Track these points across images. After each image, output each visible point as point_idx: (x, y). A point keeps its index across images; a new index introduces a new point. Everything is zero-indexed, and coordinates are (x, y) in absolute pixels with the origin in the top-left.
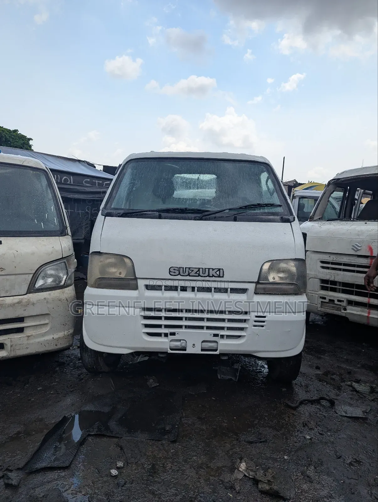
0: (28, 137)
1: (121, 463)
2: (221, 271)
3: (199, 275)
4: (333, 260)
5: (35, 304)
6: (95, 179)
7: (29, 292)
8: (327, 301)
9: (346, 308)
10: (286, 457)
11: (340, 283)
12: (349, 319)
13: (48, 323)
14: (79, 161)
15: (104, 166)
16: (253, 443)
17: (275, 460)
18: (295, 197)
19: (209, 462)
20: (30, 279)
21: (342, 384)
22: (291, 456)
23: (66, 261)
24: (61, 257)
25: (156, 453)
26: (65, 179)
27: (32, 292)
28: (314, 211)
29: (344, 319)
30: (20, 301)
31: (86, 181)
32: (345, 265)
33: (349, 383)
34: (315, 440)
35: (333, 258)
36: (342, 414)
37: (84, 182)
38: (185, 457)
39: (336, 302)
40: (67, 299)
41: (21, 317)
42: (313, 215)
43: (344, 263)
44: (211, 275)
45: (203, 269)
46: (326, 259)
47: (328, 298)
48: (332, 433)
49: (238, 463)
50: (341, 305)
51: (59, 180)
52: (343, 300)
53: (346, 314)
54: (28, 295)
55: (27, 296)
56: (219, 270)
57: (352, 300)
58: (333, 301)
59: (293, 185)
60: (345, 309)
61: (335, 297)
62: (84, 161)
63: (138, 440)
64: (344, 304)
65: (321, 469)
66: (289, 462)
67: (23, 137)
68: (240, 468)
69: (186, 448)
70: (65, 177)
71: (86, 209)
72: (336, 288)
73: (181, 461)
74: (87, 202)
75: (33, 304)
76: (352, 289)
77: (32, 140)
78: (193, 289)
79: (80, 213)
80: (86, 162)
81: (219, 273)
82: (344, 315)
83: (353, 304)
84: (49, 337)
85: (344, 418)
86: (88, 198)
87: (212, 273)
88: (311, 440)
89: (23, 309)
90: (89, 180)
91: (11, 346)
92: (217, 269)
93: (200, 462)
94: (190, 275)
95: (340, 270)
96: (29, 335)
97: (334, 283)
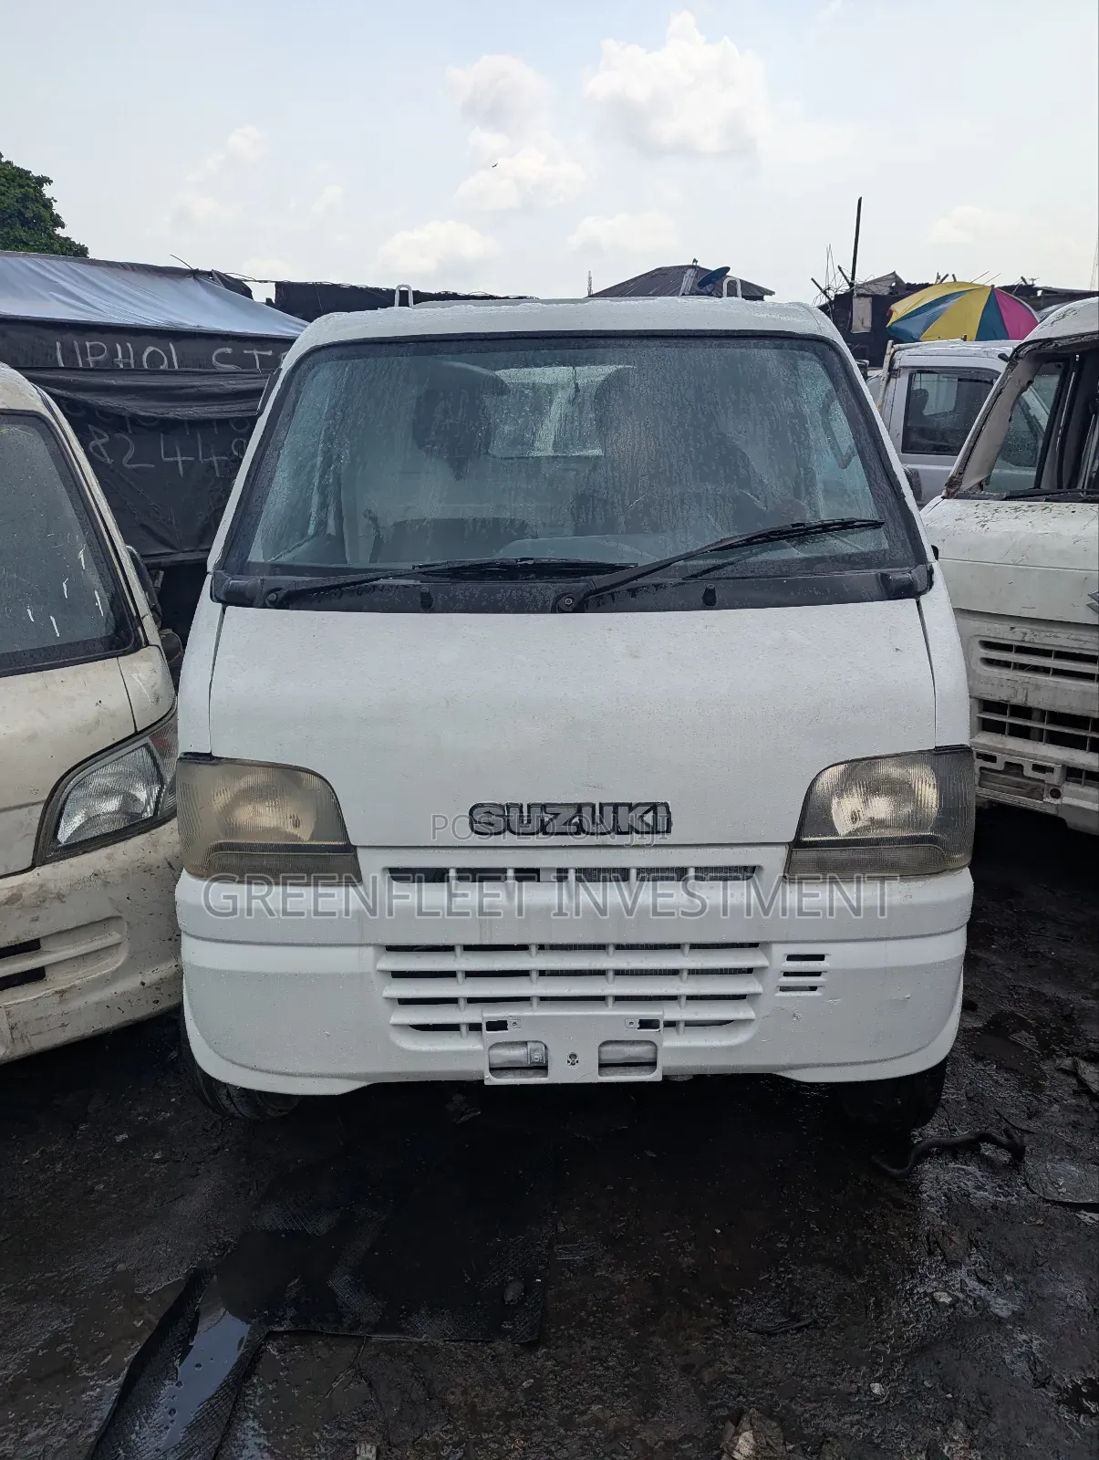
0: (36, 173)
1: (369, 1447)
2: (661, 812)
3: (580, 830)
4: (1023, 641)
5: (64, 896)
6: (250, 344)
7: (39, 860)
8: (999, 766)
9: (1058, 791)
10: (877, 1388)
11: (1043, 712)
12: (1067, 821)
13: (120, 943)
14: (195, 274)
15: (279, 285)
16: (776, 1334)
17: (844, 1401)
18: (897, 370)
19: (641, 1422)
20: (38, 821)
21: (1046, 1067)
22: (893, 1380)
23: (150, 742)
24: (133, 732)
25: (476, 1396)
26: (152, 354)
27: (51, 857)
28: (963, 460)
29: (1053, 824)
30: (13, 894)
31: (219, 355)
32: (1061, 655)
33: (1067, 1062)
34: (966, 1308)
35: (1025, 634)
36: (1049, 1195)
37: (214, 359)
38: (567, 1407)
39: (1028, 772)
40: (169, 864)
41: (26, 940)
42: (960, 474)
43: (1057, 649)
44: (625, 829)
45: (593, 806)
46: (1001, 636)
47: (1002, 760)
48: (1020, 1277)
49: (729, 1436)
50: (1043, 781)
51: (132, 361)
52: (1052, 765)
53: (1056, 809)
54: (37, 870)
55: (35, 874)
56: (653, 807)
57: (1081, 767)
58: (1020, 767)
59: (886, 292)
60: (1056, 794)
61: (1025, 757)
62: (210, 274)
63: (420, 1344)
64: (1054, 779)
65: (989, 1431)
66: (887, 1410)
67: (21, 177)
68: (735, 1452)
69: (570, 1366)
70: (151, 349)
71: (233, 447)
72: (1030, 727)
73: (553, 1422)
74: (233, 426)
75: (60, 897)
76: (1083, 733)
77: (50, 182)
78: (562, 874)
79: (216, 465)
80: (218, 274)
81: (656, 818)
82: (1051, 811)
83: (1081, 777)
84: (130, 983)
85: (1052, 1210)
86: (233, 415)
87: (625, 818)
88: (955, 1308)
89: (29, 917)
90: (229, 350)
91: (12, 1028)
92: (646, 804)
93: (612, 1424)
94: (549, 829)
95: (1045, 670)
96: (64, 987)
97: (1023, 711)
